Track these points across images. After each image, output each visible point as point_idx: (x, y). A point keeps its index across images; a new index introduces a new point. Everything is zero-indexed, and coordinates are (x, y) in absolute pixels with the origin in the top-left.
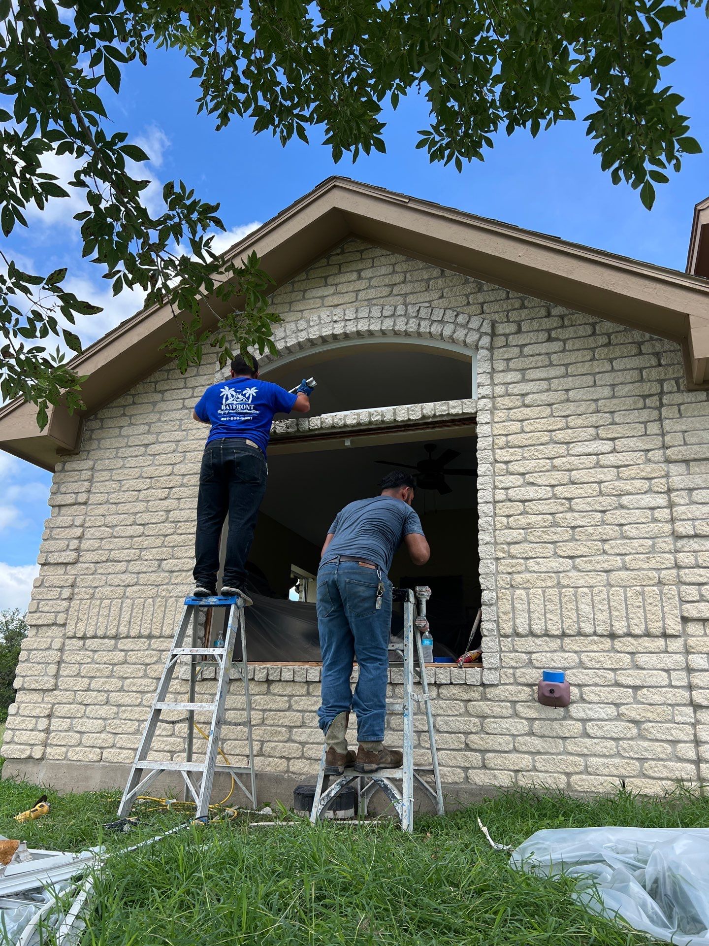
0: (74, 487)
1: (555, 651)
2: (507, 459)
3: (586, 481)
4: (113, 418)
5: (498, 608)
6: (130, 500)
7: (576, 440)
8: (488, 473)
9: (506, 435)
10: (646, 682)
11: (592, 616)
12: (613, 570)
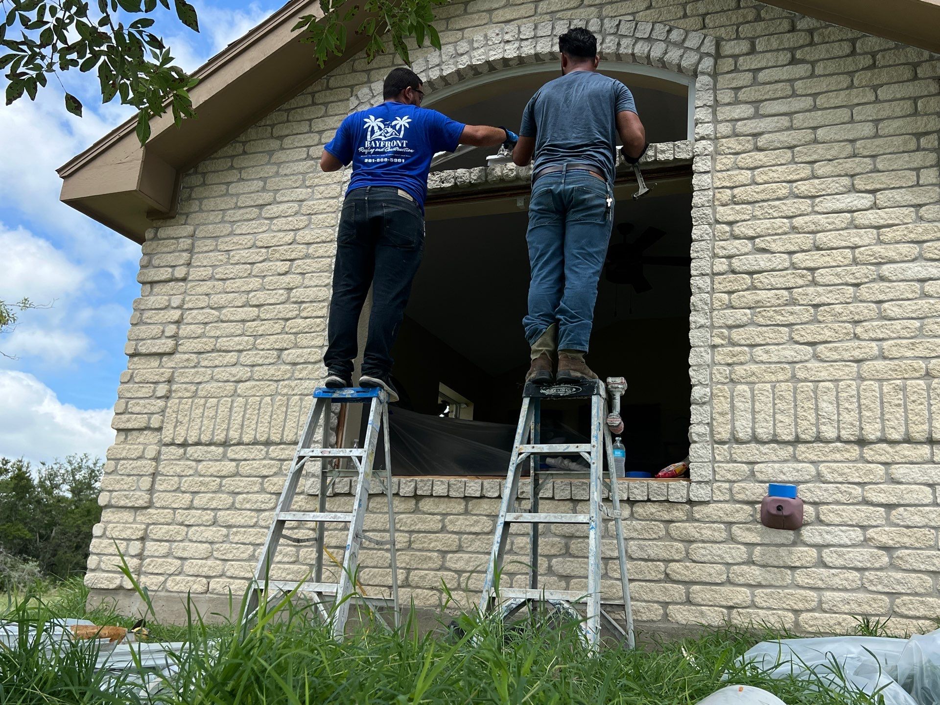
0: (170, 259)
1: (786, 461)
2: (731, 218)
3: (835, 246)
4: (218, 171)
5: (712, 408)
6: (241, 274)
7: (824, 193)
8: (706, 237)
9: (732, 188)
10: (902, 498)
11: (835, 417)
12: (866, 360)
